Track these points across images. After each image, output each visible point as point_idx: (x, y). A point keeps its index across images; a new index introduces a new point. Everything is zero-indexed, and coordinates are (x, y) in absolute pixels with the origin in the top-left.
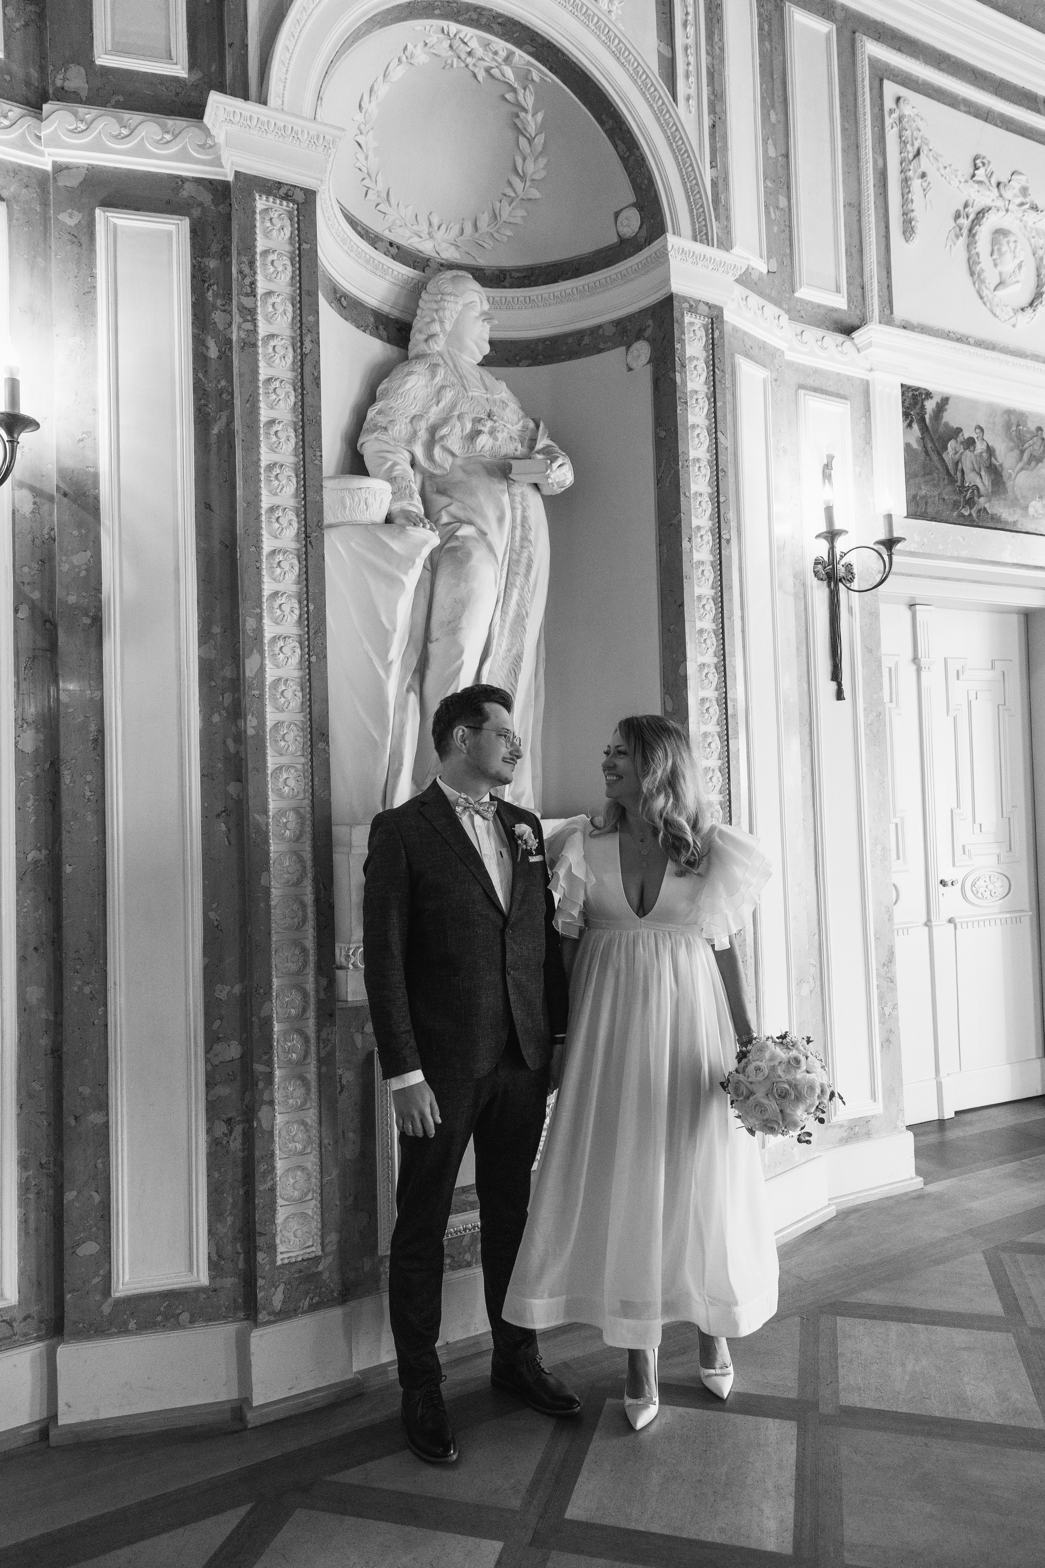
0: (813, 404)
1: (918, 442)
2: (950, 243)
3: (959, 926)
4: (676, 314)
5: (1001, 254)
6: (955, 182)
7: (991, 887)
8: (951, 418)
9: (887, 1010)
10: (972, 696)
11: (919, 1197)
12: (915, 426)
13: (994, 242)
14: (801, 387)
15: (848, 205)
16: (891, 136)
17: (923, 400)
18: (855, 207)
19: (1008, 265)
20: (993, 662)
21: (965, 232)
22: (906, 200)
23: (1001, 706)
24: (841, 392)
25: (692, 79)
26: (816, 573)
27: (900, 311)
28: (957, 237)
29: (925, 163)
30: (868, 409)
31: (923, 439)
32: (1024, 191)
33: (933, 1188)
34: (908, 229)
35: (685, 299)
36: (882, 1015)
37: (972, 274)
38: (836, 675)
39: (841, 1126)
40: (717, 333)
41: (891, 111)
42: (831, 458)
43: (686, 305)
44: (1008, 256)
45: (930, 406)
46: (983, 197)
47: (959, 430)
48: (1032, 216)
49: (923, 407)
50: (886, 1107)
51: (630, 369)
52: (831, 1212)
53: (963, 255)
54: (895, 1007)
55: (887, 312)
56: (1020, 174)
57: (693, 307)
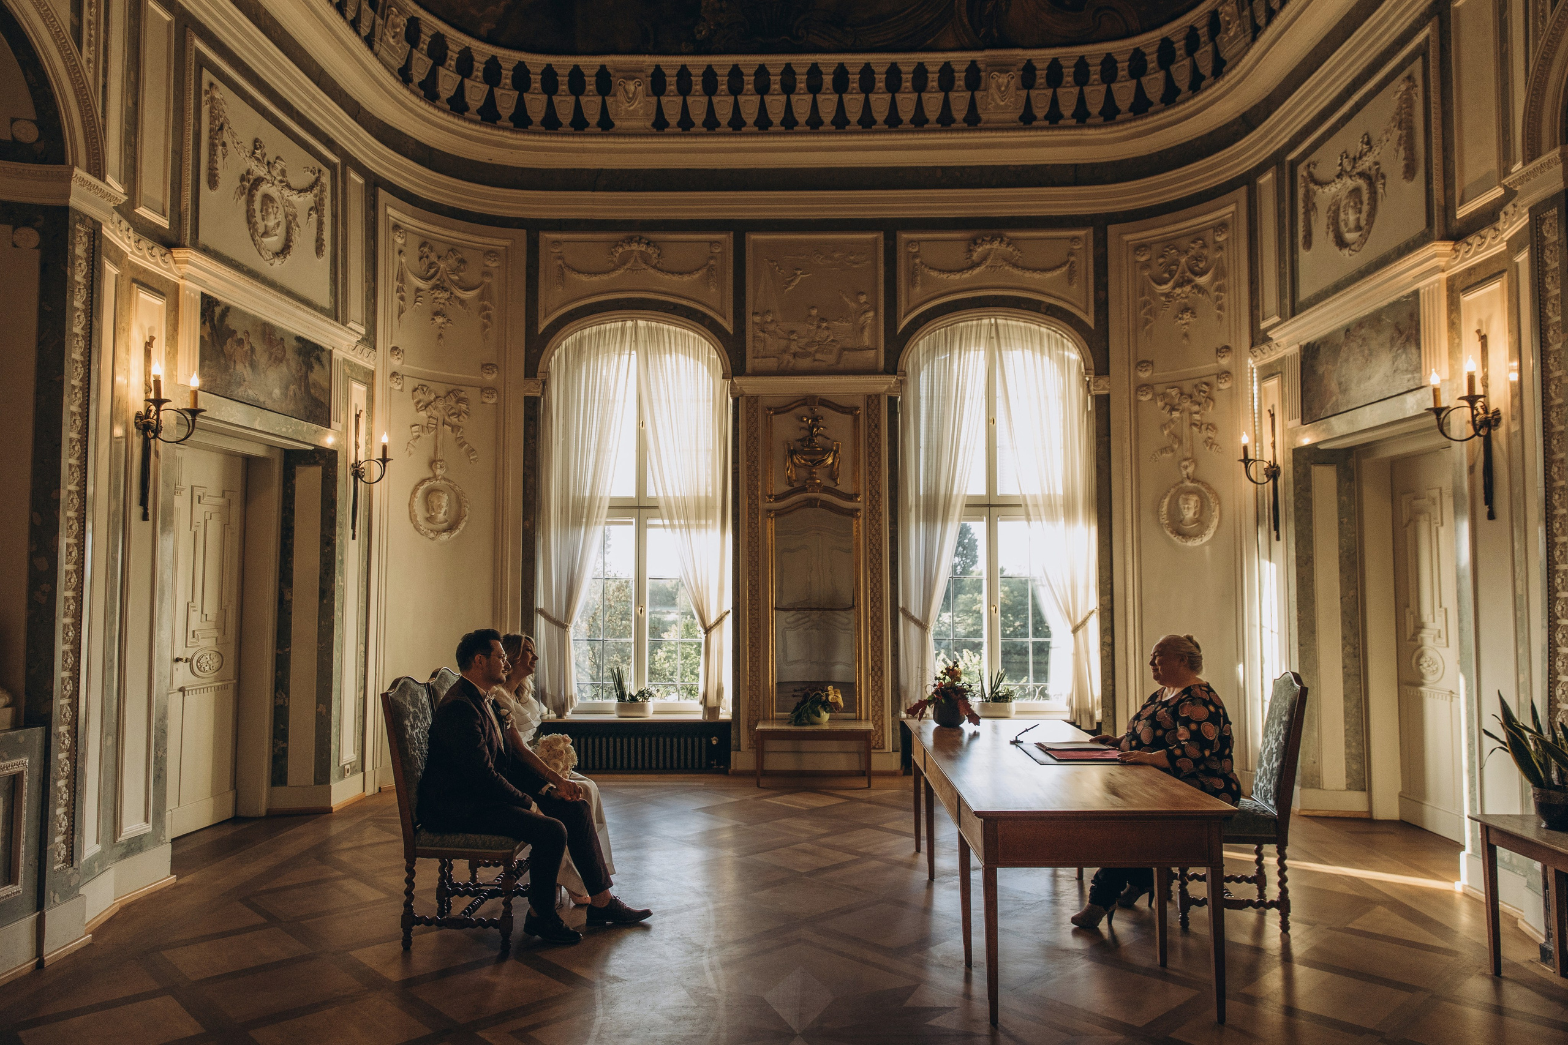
0: (144, 296)
1: (208, 336)
2: (237, 197)
3: (186, 693)
4: (71, 223)
5: (268, 213)
6: (243, 155)
7: (210, 662)
8: (232, 322)
9: (160, 754)
10: (208, 517)
11: (175, 887)
12: (208, 324)
13: (263, 203)
14: (134, 281)
15: (174, 151)
16: (205, 109)
17: (214, 306)
18: (178, 154)
19: (271, 223)
20: (224, 491)
21: (247, 191)
22: (212, 160)
23: (225, 526)
24: (161, 290)
25: (93, 48)
26: (136, 423)
27: (204, 238)
28: (242, 194)
29: (226, 136)
30: (177, 306)
31: (212, 334)
32: (283, 172)
33: (182, 881)
34: (213, 183)
35: (78, 212)
36: (156, 757)
37: (249, 222)
38: (143, 502)
39: (122, 845)
40: (97, 242)
41: (207, 92)
42: (152, 339)
43: (77, 217)
44: (272, 216)
45: (218, 310)
46: (261, 171)
47: (235, 332)
48: (286, 192)
49: (213, 311)
50: (153, 827)
51: (15, 246)
52: (116, 908)
53: (244, 208)
54: (165, 751)
55: (195, 237)
56: (282, 160)
57: (84, 218)
